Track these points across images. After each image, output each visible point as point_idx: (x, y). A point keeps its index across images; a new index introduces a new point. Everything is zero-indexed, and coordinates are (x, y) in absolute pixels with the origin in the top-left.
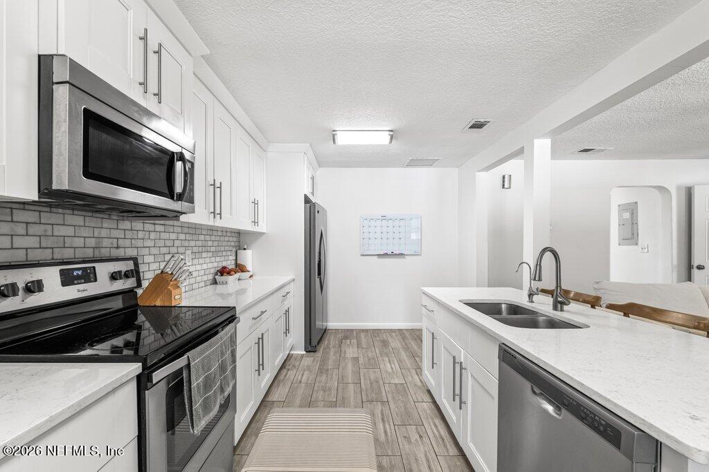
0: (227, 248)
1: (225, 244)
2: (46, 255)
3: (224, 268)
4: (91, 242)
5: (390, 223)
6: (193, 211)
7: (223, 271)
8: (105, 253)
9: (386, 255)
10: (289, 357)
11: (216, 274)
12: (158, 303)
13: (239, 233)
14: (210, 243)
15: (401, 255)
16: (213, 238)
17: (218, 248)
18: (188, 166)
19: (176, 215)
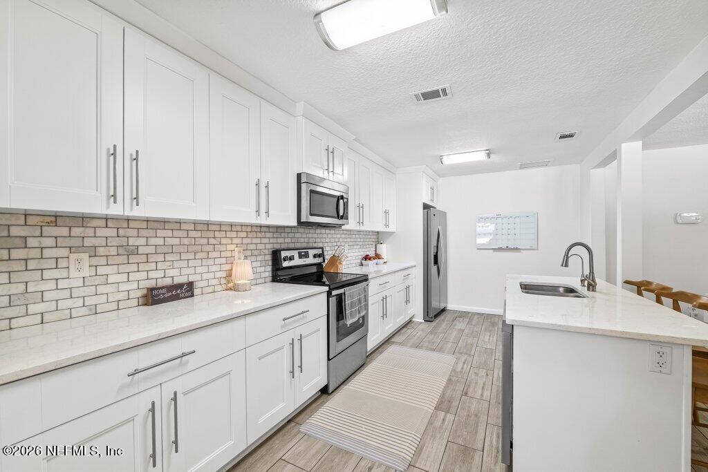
0: (369, 243)
1: (367, 240)
2: (292, 246)
3: (367, 255)
4: (306, 240)
5: (505, 221)
6: (348, 223)
7: (367, 258)
8: (311, 245)
9: (500, 249)
10: (410, 322)
11: (362, 259)
12: (332, 271)
13: (378, 232)
14: (359, 240)
15: (516, 249)
16: (361, 236)
17: (364, 243)
18: (345, 200)
19: (340, 226)
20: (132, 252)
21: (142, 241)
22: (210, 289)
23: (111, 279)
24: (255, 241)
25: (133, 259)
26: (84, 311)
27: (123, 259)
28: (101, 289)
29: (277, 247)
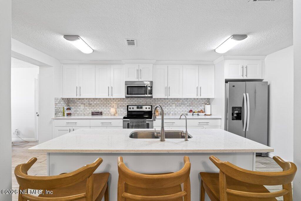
1: (196, 102)
2: (136, 104)
7: (191, 111)
8: (144, 104)
17: (191, 104)
20: (90, 104)
21: (92, 102)
22: (107, 114)
23: (87, 109)
24: (121, 103)
25: (91, 106)
26: (83, 114)
27: (89, 106)
28: (85, 111)
29: (128, 105)
